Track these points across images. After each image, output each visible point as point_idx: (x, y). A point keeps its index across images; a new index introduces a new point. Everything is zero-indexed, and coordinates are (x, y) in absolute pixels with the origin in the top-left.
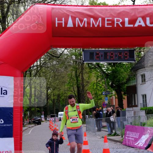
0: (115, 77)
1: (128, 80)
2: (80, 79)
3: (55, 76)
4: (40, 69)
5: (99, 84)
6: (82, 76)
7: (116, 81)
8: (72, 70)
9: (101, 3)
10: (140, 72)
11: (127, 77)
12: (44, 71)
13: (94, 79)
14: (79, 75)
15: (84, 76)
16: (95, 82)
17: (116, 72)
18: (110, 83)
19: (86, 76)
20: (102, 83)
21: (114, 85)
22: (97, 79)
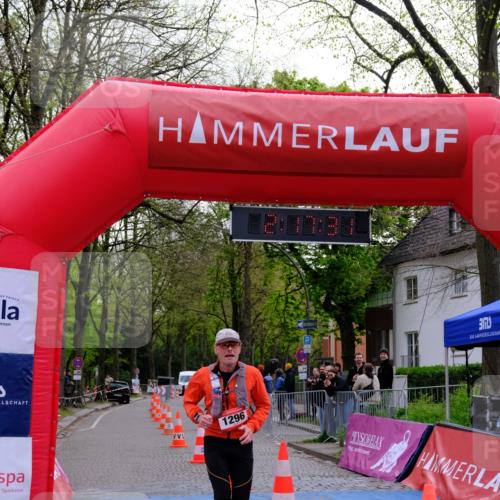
0: (337, 282)
1: (372, 291)
2: (240, 282)
3: (175, 271)
5: (293, 298)
6: (247, 277)
7: (341, 293)
8: (221, 257)
9: (305, 79)
10: (405, 272)
11: (369, 281)
13: (278, 285)
14: (239, 273)
15: (251, 275)
16: (283, 293)
17: (338, 269)
18: (322, 299)
19: (256, 277)
20: (302, 298)
21: (333, 303)
22: (288, 285)
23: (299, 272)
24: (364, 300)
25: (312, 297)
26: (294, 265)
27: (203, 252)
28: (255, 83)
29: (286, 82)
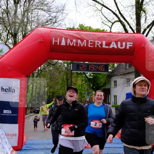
0: (95, 81)
1: (105, 84)
2: (69, 81)
3: (51, 78)
4: (40, 73)
5: (83, 86)
6: (71, 80)
7: (96, 85)
8: (64, 74)
9: (87, 26)
10: (114, 79)
11: (104, 82)
12: (43, 74)
13: (79, 82)
14: (69, 79)
15: (72, 79)
16: (81, 84)
17: (96, 78)
18: (91, 86)
20: (86, 85)
21: (94, 87)
22: (82, 82)
23: (85, 78)
24: (102, 86)
27: (60, 73)
28: (74, 27)
29: (82, 27)
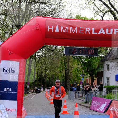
0: (90, 65)
1: (98, 67)
2: (67, 65)
3: (51, 62)
4: (42, 58)
5: (79, 69)
7: (90, 68)
8: (62, 59)
9: (83, 17)
10: (106, 63)
11: (98, 65)
12: (44, 59)
13: (76, 66)
14: (67, 63)
16: (77, 68)
17: (90, 62)
18: (86, 69)
19: (71, 64)
20: (82, 69)
21: (89, 70)
22: (78, 66)
23: (81, 63)
24: (96, 70)
25: (84, 69)
26: (80, 61)
27: (58, 58)
28: (71, 18)
29: (78, 18)
